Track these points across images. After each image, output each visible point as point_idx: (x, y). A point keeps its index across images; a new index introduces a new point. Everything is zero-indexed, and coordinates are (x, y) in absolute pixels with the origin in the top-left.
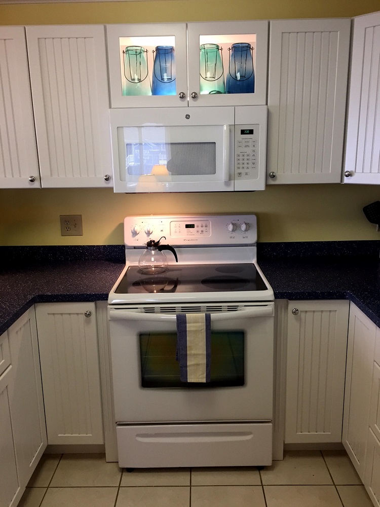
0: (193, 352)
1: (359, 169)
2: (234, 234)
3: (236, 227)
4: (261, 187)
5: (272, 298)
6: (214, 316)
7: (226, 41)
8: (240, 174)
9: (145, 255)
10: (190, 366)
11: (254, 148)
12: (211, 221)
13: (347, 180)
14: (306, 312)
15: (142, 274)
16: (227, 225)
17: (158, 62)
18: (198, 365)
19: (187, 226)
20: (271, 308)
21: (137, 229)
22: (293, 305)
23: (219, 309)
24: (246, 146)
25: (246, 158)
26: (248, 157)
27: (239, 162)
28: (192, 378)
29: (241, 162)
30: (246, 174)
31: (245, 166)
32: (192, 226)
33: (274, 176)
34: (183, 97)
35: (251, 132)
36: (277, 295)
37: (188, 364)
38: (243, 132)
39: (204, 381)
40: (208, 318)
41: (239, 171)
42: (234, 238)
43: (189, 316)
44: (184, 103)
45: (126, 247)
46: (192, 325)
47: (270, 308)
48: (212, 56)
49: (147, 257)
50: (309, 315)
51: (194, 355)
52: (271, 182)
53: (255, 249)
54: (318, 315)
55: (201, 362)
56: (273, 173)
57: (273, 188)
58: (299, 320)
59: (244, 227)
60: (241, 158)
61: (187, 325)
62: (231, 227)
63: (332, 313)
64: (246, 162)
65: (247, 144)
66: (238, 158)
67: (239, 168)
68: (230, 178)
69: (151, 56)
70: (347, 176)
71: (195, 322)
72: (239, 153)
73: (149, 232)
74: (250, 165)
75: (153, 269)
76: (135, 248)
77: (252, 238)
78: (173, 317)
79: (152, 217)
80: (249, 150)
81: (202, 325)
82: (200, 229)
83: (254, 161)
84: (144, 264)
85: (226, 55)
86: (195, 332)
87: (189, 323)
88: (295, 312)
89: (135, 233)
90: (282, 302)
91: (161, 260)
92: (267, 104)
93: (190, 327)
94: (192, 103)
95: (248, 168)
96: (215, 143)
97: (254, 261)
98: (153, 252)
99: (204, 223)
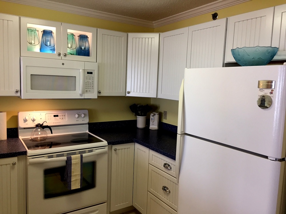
0: (74, 174)
1: (132, 91)
2: (78, 119)
3: (79, 116)
4: (96, 97)
5: (107, 145)
6: (84, 155)
7: (77, 33)
8: (87, 91)
9: (35, 131)
10: (73, 181)
11: (93, 80)
12: (66, 113)
13: (128, 95)
14: (119, 149)
15: (32, 141)
16: (75, 115)
18: (76, 180)
19: (55, 116)
20: (107, 149)
21: (27, 118)
22: (114, 147)
23: (85, 152)
24: (90, 79)
25: (89, 84)
26: (90, 84)
27: (86, 86)
28: (73, 188)
29: (87, 86)
30: (89, 91)
31: (89, 87)
32: (57, 116)
33: (100, 92)
34: (59, 55)
35: (91, 73)
36: (109, 143)
37: (72, 180)
38: (88, 73)
39: (79, 187)
40: (82, 156)
41: (86, 90)
42: (78, 121)
43: (73, 156)
44: (60, 58)
45: (19, 128)
46: (74, 160)
47: (106, 149)
48: (70, 38)
49: (36, 133)
50: (120, 151)
51: (75, 175)
52: (99, 95)
53: (88, 125)
54: (123, 150)
55: (78, 179)
56: (100, 91)
57: (101, 98)
58: (116, 153)
59: (83, 115)
60: (87, 84)
61: (72, 161)
62: (77, 116)
63: (129, 149)
64: (89, 86)
65: (90, 78)
66: (86, 84)
67: (86, 88)
68: (84, 91)
70: (128, 93)
71: (76, 159)
72: (86, 82)
73: (34, 119)
74: (91, 87)
75: (39, 139)
76: (24, 128)
77: (87, 120)
78: (65, 158)
79: (34, 112)
80: (91, 81)
81: (79, 160)
82: (61, 117)
83: (93, 86)
84: (33, 137)
85: (77, 38)
86: (76, 164)
87: (73, 160)
88: (115, 150)
89: (25, 121)
90: (110, 146)
91: (44, 134)
92: (97, 62)
93: (73, 162)
94: (63, 58)
95: (90, 88)
96: (75, 77)
97: (87, 132)
98: (39, 129)
99: (63, 114)
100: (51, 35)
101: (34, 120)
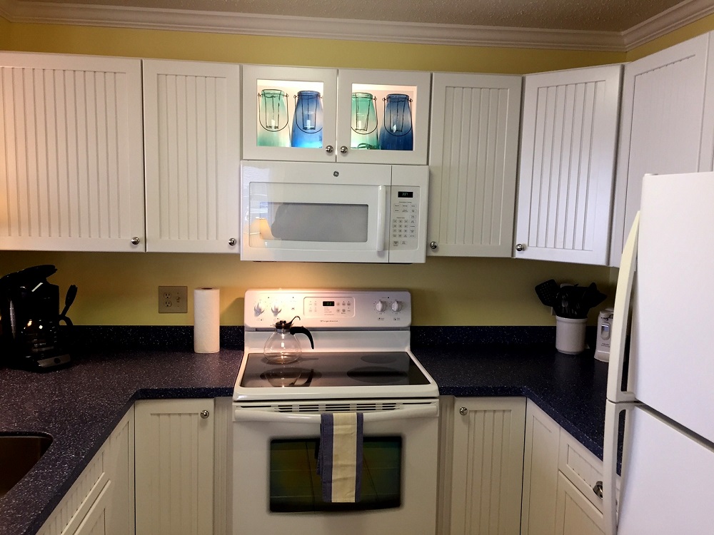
0: (340, 462)
1: (533, 242)
2: (383, 315)
3: (386, 306)
4: (422, 260)
5: (437, 394)
6: (367, 415)
7: (381, 90)
8: (396, 242)
9: (274, 338)
10: (336, 480)
11: (413, 214)
12: (354, 298)
13: (518, 255)
14: (476, 412)
15: (268, 363)
16: (375, 304)
17: (300, 109)
18: (345, 479)
19: (325, 304)
20: (435, 407)
21: (262, 306)
22: (461, 403)
23: (372, 408)
24: (404, 211)
25: (403, 224)
26: (406, 224)
27: (395, 228)
28: (337, 498)
29: (398, 228)
30: (404, 243)
31: (403, 233)
32: (332, 304)
33: (436, 247)
34: (330, 151)
35: (410, 195)
36: (442, 391)
37: (334, 477)
38: (401, 195)
39: (353, 500)
41: (396, 239)
42: (383, 319)
43: (335, 415)
44: (331, 158)
45: (245, 329)
46: (340, 427)
47: (433, 406)
48: (364, 104)
49: (276, 342)
50: (480, 415)
51: (342, 466)
52: (433, 254)
53: (408, 333)
54: (489, 416)
55: (349, 476)
56: (434, 242)
57: (435, 261)
58: (468, 422)
59: (395, 306)
60: (398, 224)
61: (334, 427)
62: (379, 306)
63: (506, 414)
64: (403, 229)
65: (405, 208)
66: (395, 224)
67: (395, 236)
68: (385, 247)
69: (292, 102)
70: (518, 250)
71: (344, 424)
72: (395, 219)
73: (277, 310)
74: (409, 233)
75: (282, 357)
76: (257, 330)
77: (405, 320)
78: (317, 417)
79: (280, 291)
80: (407, 216)
81: (353, 428)
82: (341, 307)
83: (412, 228)
84: (271, 351)
85: (380, 105)
86: (344, 436)
87: (336, 425)
88: (464, 412)
89: (259, 311)
90: (449, 398)
91: (293, 346)
92: (428, 164)
93: (337, 429)
94: (341, 158)
95: (405, 236)
96: (367, 206)
97: (407, 349)
98: (283, 335)
99: (346, 301)
100: (317, 103)
101: (276, 312)
